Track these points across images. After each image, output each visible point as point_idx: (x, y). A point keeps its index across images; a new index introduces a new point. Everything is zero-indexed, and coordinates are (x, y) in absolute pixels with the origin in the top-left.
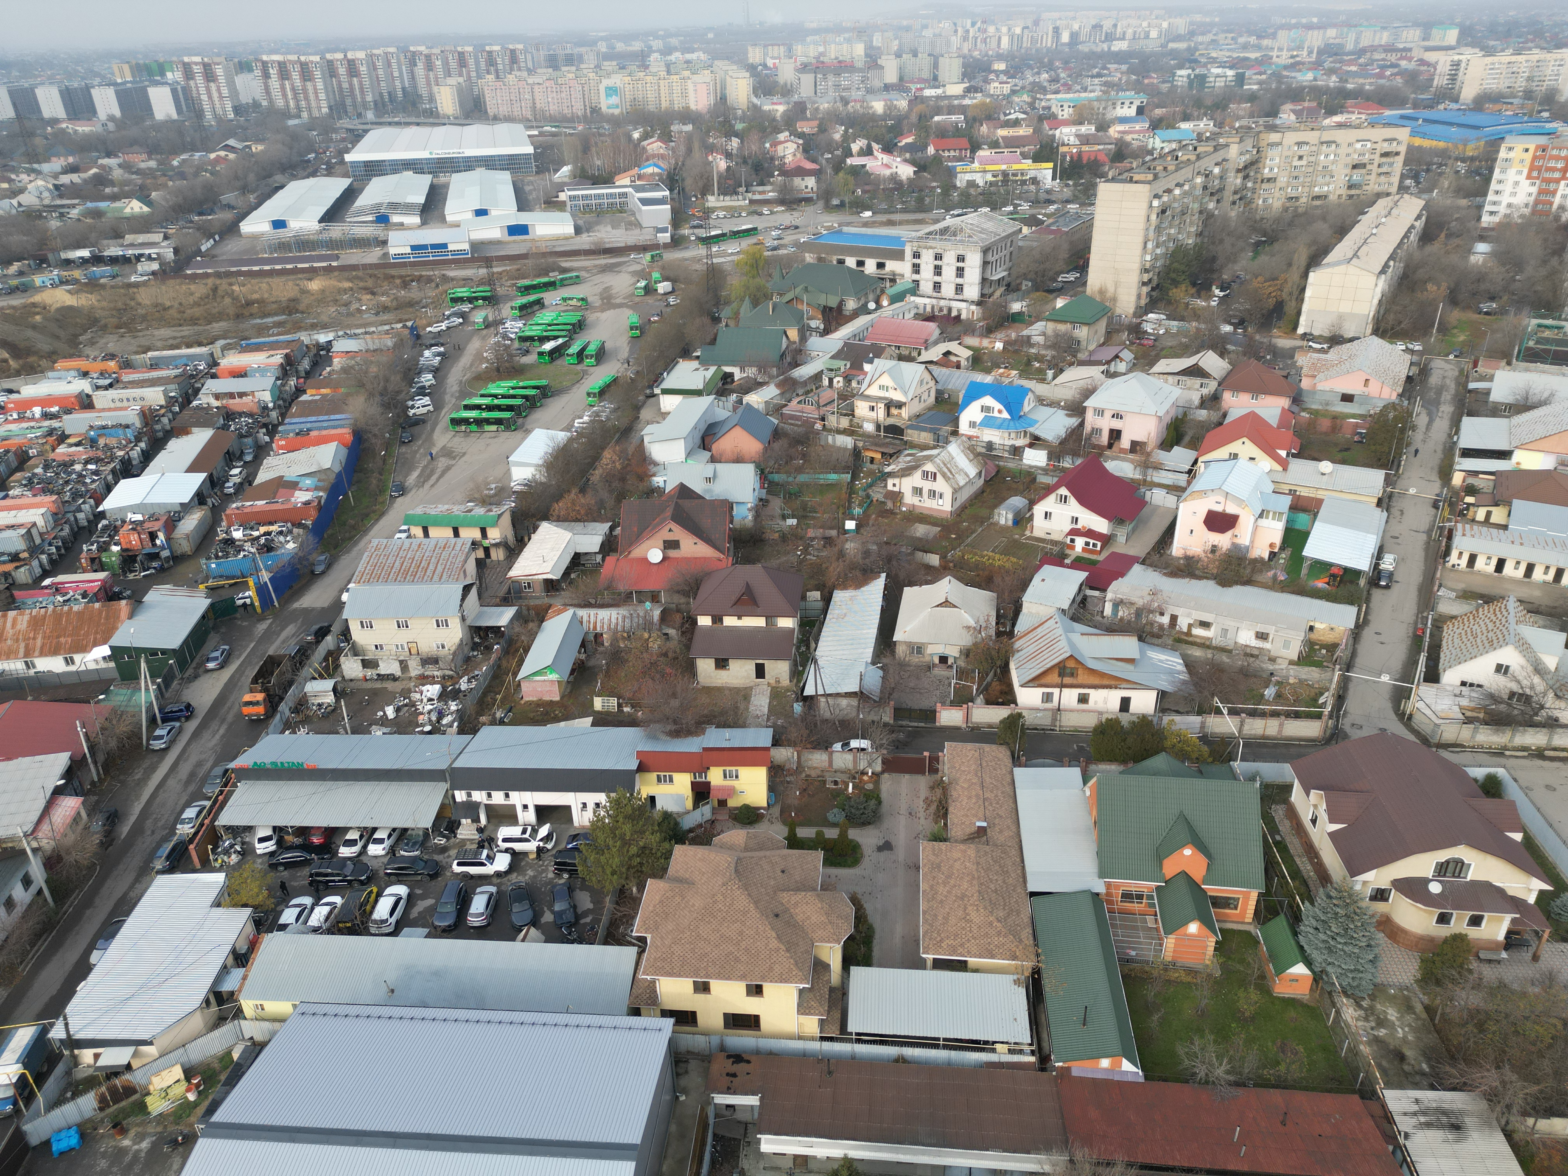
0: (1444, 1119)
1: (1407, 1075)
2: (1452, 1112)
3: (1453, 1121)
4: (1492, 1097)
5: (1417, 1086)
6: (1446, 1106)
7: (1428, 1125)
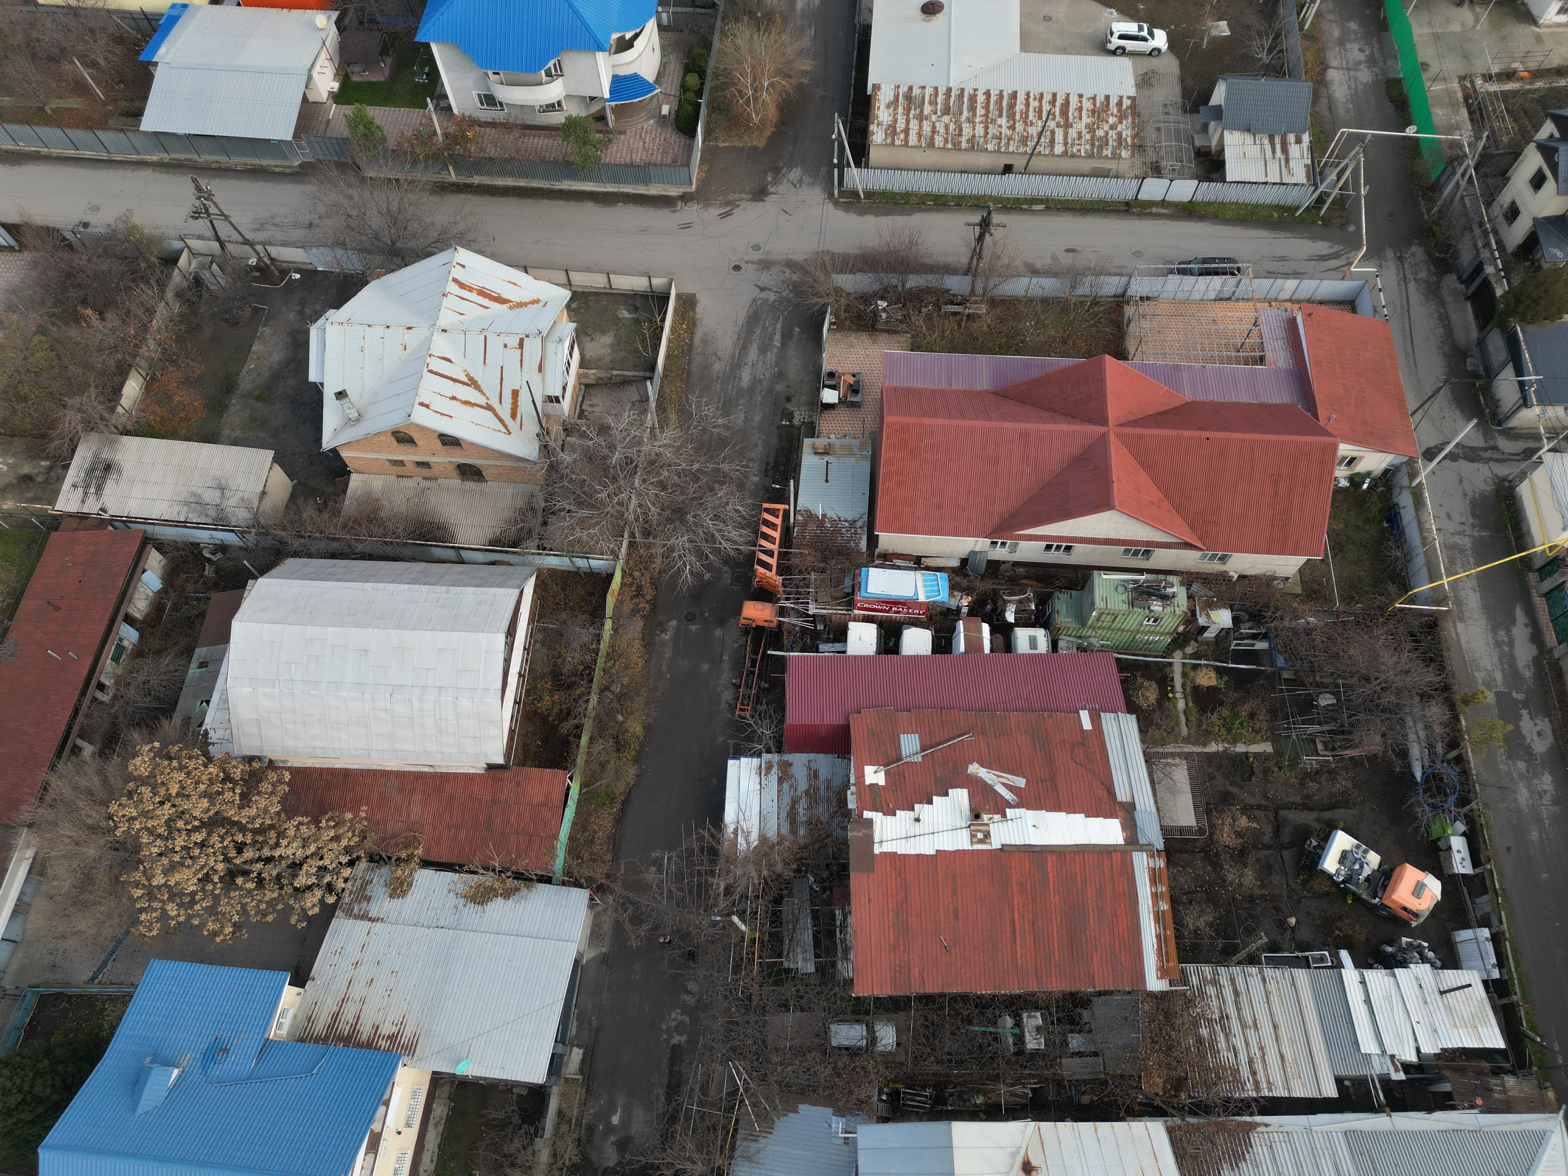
0: (97, 473)
1: (46, 482)
2: (93, 463)
3: (101, 467)
4: (90, 427)
5: (61, 479)
6: (86, 466)
7: (99, 489)
